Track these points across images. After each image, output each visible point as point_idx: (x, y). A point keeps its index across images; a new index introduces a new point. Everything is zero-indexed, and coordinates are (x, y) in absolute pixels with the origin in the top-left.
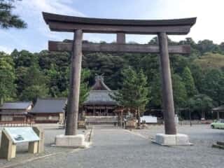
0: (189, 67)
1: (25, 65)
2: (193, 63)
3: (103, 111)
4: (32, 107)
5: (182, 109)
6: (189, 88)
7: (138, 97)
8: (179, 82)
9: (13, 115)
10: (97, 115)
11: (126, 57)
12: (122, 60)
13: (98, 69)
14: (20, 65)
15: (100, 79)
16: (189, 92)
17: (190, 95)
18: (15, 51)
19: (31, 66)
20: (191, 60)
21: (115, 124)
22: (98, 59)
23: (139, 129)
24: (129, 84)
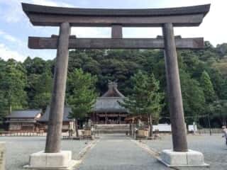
0: (207, 71)
1: (38, 72)
2: (212, 68)
3: (115, 119)
4: (42, 115)
5: (200, 116)
6: (208, 93)
7: (149, 104)
8: (196, 87)
9: (21, 123)
10: (109, 123)
11: (141, 63)
12: (137, 65)
13: (111, 76)
14: (33, 73)
15: (113, 85)
16: (208, 97)
17: (209, 101)
18: (29, 58)
19: (44, 74)
20: (210, 64)
21: (127, 133)
22: (112, 65)
23: (150, 139)
24: (139, 89)
